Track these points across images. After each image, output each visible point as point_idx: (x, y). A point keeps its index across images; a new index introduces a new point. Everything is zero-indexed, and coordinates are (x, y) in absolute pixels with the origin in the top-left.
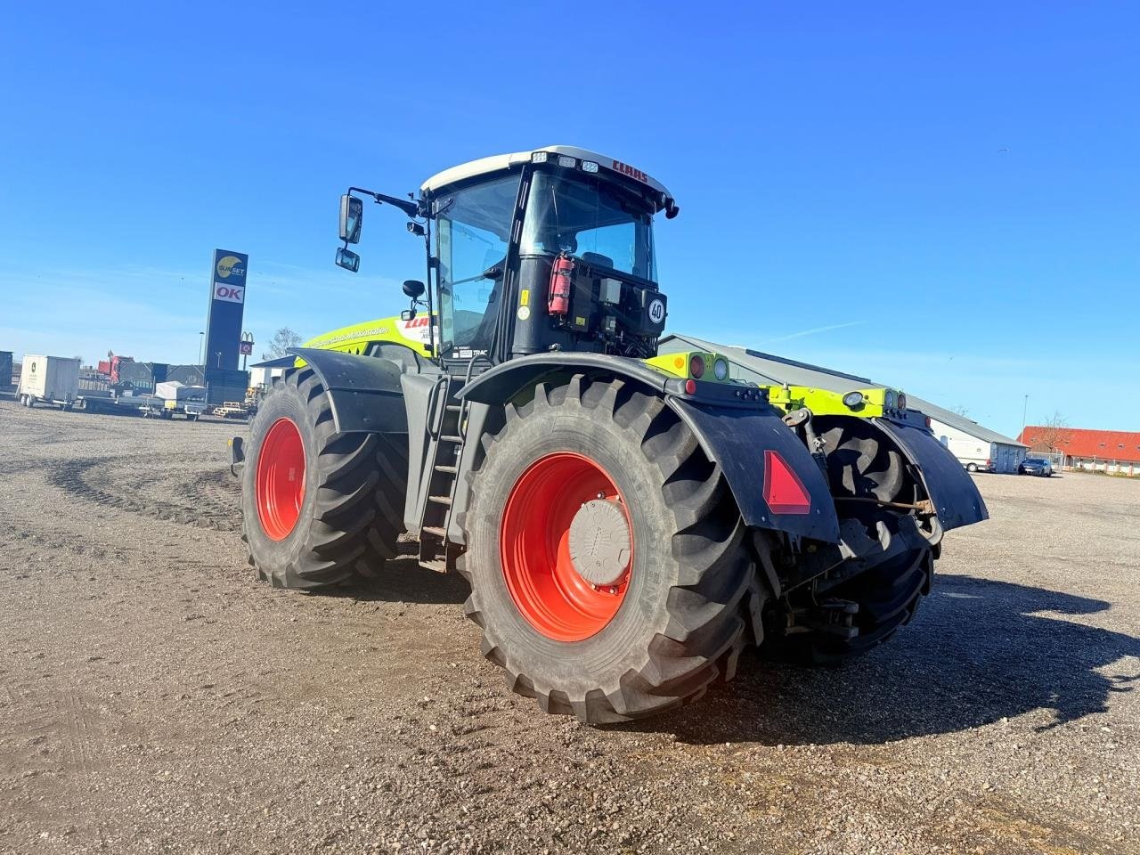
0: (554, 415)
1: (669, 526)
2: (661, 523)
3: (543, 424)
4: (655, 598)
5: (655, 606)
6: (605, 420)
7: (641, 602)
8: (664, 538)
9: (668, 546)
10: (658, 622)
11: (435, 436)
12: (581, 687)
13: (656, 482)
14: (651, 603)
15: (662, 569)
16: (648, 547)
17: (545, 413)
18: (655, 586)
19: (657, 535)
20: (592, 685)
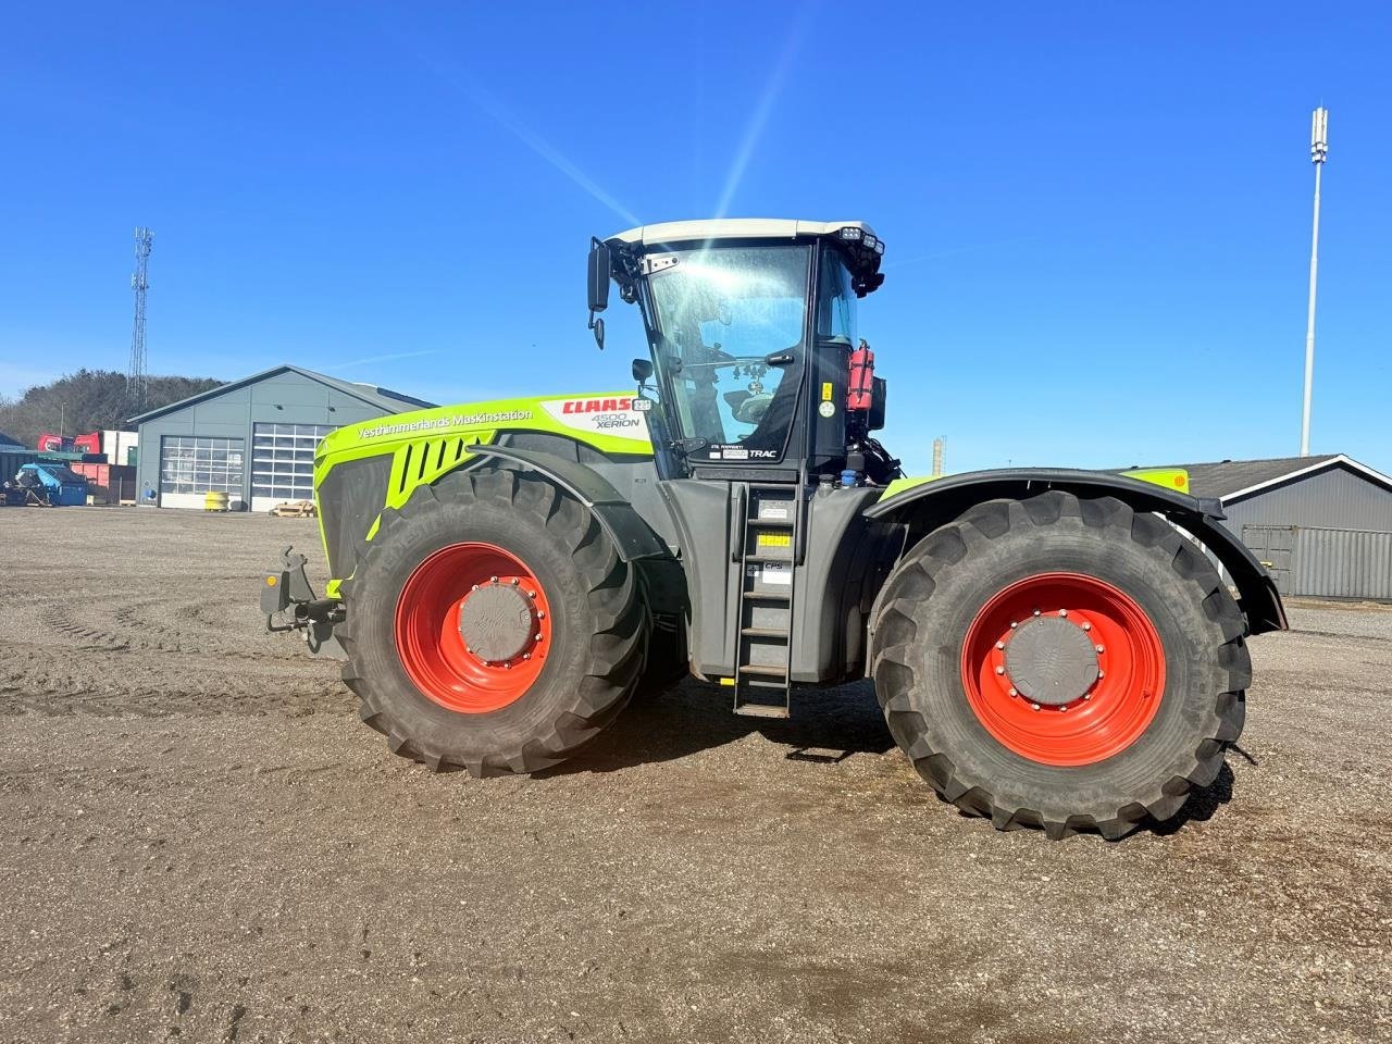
0: (1044, 534)
1: (1215, 639)
2: (1205, 637)
3: (1028, 545)
4: (1203, 707)
5: (1203, 714)
6: (1123, 541)
7: (1184, 712)
8: (1209, 650)
9: (1214, 657)
10: (1206, 729)
11: (737, 560)
12: (1111, 805)
13: (1194, 598)
14: (1198, 712)
15: (1210, 679)
16: (1190, 661)
17: (1030, 533)
18: (1202, 696)
19: (1200, 648)
20: (1125, 800)
